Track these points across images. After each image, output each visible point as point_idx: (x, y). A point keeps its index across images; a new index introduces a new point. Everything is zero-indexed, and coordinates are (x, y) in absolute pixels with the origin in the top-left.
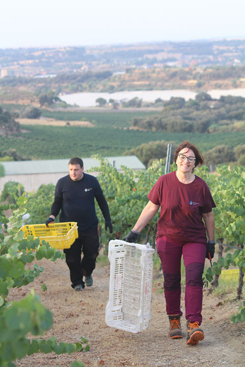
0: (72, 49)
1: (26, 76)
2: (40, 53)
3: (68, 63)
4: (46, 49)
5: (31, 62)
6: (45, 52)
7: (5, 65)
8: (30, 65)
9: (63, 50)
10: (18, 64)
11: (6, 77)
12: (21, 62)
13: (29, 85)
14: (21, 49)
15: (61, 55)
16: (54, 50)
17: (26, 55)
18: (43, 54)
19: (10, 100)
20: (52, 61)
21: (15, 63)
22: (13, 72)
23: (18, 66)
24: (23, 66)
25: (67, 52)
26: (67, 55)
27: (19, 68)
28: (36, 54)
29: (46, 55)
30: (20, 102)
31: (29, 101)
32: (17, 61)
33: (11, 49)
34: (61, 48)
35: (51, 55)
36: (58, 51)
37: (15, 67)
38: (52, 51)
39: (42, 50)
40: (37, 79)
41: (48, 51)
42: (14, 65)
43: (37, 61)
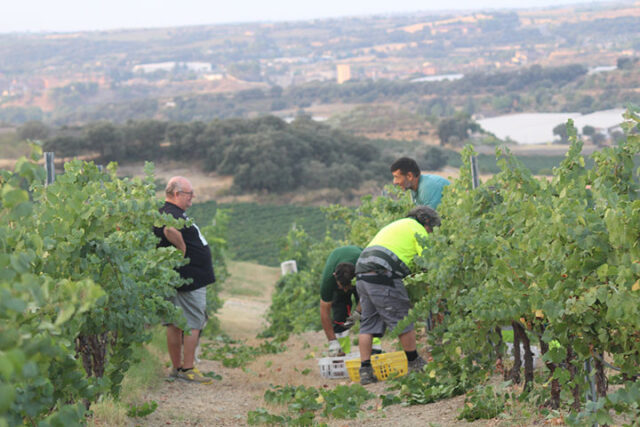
0: (490, 17)
1: (391, 77)
2: (419, 27)
3: (482, 48)
4: (433, 18)
5: (399, 46)
6: (430, 24)
7: (343, 54)
8: (399, 55)
9: (471, 19)
10: (373, 52)
11: (351, 81)
12: (379, 48)
13: (404, 97)
14: (376, 18)
15: (465, 31)
16: (451, 21)
17: (389, 31)
18: (427, 30)
19: (375, 131)
20: (447, 43)
21: (366, 50)
22: (362, 70)
23: (373, 57)
24: (382, 55)
25: (480, 24)
26: (479, 30)
27: (373, 61)
28: (411, 29)
29: (434, 32)
30: (397, 136)
31: (417, 132)
32: (370, 45)
33: (355, 20)
34: (466, 16)
35: (445, 31)
36: (460, 23)
37: (365, 59)
38: (445, 22)
39: (423, 20)
40: (420, 83)
41: (437, 23)
42: (363, 54)
43: (414, 44)
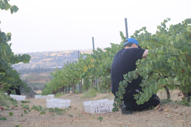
0: (73, 52)
1: (47, 67)
2: (54, 54)
3: (70, 60)
4: (58, 52)
5: (49, 59)
6: (57, 54)
7: (35, 61)
8: (49, 61)
9: (68, 52)
10: (42, 61)
11: (35, 68)
12: (44, 60)
13: (47, 72)
14: (44, 52)
15: (66, 55)
16: (63, 53)
17: (47, 55)
18: (56, 55)
19: (35, 81)
20: (61, 58)
21: (41, 60)
22: (39, 65)
23: (42, 62)
24: (45, 62)
25: (70, 53)
26: (70, 55)
27: (42, 63)
28: (52, 55)
29: (58, 56)
30: (40, 82)
31: (45, 81)
32: (42, 59)
34: (66, 51)
35: (61, 55)
36: (65, 53)
37: (40, 63)
38: (61, 53)
39: (56, 52)
40: (52, 69)
41: (59, 53)
42: (40, 61)
43: (53, 59)
